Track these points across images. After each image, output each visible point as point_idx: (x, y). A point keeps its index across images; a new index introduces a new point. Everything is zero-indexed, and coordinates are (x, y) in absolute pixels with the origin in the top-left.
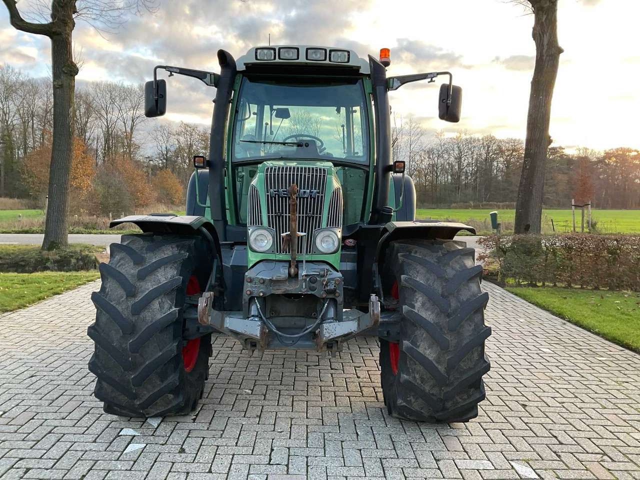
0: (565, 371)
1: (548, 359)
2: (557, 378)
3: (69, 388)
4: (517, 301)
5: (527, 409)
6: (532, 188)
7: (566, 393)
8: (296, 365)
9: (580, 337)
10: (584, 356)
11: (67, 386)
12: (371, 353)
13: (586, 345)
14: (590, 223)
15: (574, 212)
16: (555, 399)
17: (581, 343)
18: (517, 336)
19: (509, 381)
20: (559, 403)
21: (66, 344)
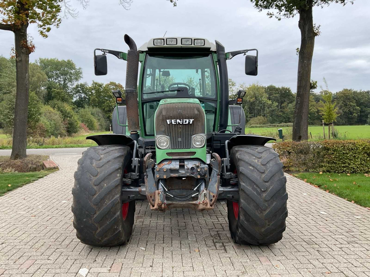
0: (338, 226)
1: (326, 218)
2: (334, 231)
3: (27, 251)
4: (300, 182)
5: (320, 253)
6: (302, 115)
7: (342, 241)
8: (171, 230)
9: (342, 204)
10: (347, 216)
11: (25, 249)
12: (218, 219)
13: (346, 208)
14: (333, 134)
15: (324, 128)
16: (337, 245)
17: (344, 208)
18: (304, 205)
19: (305, 234)
20: (339, 248)
21: (25, 220)
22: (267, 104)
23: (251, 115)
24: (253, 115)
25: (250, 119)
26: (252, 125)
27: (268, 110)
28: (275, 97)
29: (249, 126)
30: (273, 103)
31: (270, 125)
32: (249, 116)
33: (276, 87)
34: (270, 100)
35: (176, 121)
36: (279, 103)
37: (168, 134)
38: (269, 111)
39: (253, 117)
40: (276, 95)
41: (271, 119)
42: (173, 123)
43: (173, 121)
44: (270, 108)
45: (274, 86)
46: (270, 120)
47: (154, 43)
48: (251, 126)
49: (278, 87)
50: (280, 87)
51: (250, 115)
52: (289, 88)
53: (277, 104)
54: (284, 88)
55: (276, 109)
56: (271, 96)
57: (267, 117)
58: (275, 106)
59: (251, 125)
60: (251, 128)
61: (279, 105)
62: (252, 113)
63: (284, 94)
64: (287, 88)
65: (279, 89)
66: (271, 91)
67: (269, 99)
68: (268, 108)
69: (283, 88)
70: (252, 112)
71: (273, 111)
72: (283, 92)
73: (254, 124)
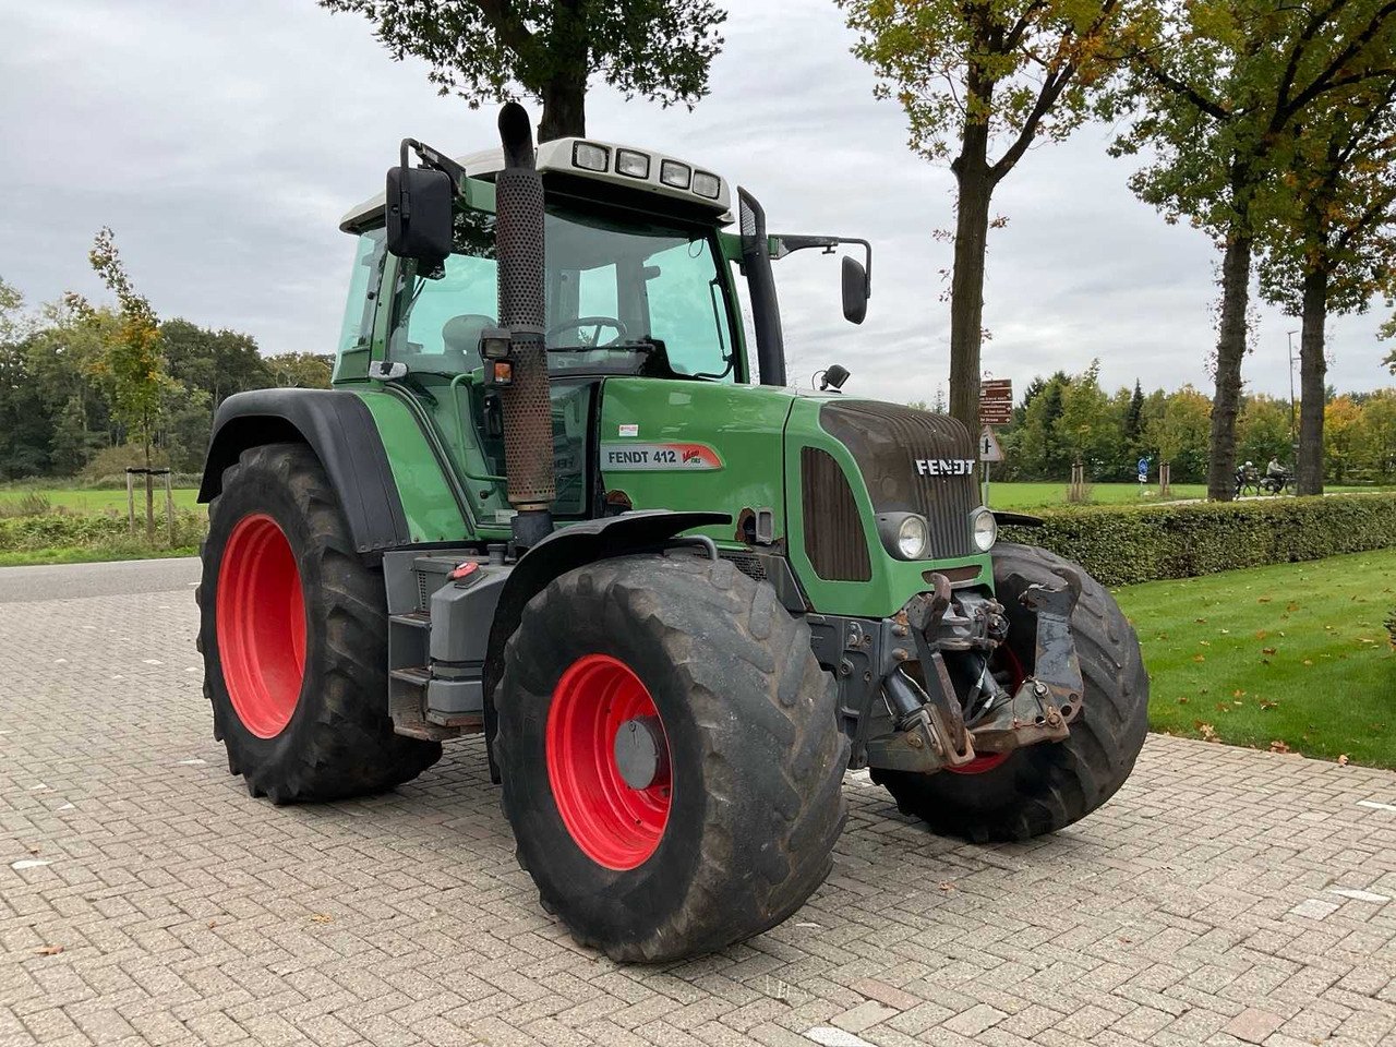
22: (169, 392)
23: (99, 434)
24: (106, 438)
25: (95, 451)
26: (106, 478)
27: (170, 416)
28: (198, 370)
29: (89, 482)
30: (191, 393)
31: (183, 479)
32: (88, 441)
33: (200, 329)
34: (176, 378)
35: (938, 464)
36: (213, 392)
37: (922, 509)
38: (177, 423)
39: (108, 444)
40: (200, 360)
41: (185, 455)
42: (932, 473)
43: (930, 462)
44: (180, 411)
45: (191, 326)
46: (181, 459)
47: (574, 157)
48: (102, 480)
49: (205, 331)
50: (216, 331)
51: (92, 434)
52: (250, 340)
53: (207, 395)
54: (232, 336)
55: (205, 416)
56: (181, 363)
57: (166, 446)
58: (198, 403)
59: (98, 477)
60: (100, 490)
61: (214, 398)
62: (102, 430)
63: (233, 360)
64: (241, 338)
65: (211, 335)
66: (180, 345)
67: (174, 373)
68: (173, 409)
69: (227, 336)
70: (101, 422)
71: (191, 422)
72: (227, 351)
73: (115, 473)
